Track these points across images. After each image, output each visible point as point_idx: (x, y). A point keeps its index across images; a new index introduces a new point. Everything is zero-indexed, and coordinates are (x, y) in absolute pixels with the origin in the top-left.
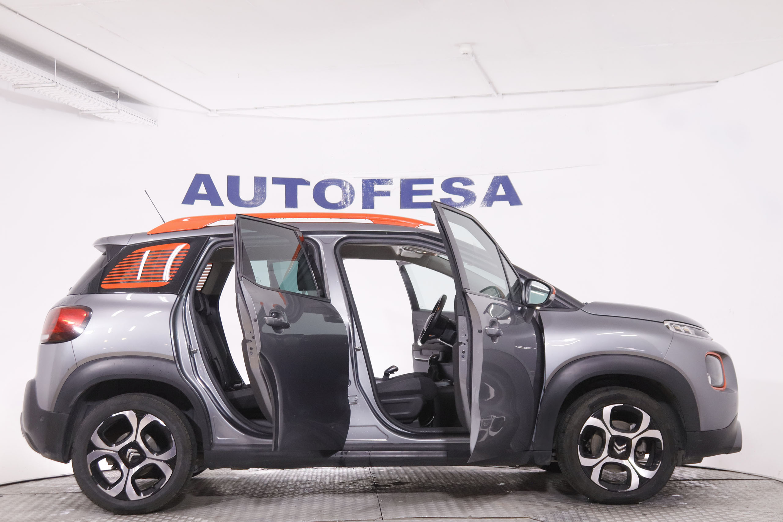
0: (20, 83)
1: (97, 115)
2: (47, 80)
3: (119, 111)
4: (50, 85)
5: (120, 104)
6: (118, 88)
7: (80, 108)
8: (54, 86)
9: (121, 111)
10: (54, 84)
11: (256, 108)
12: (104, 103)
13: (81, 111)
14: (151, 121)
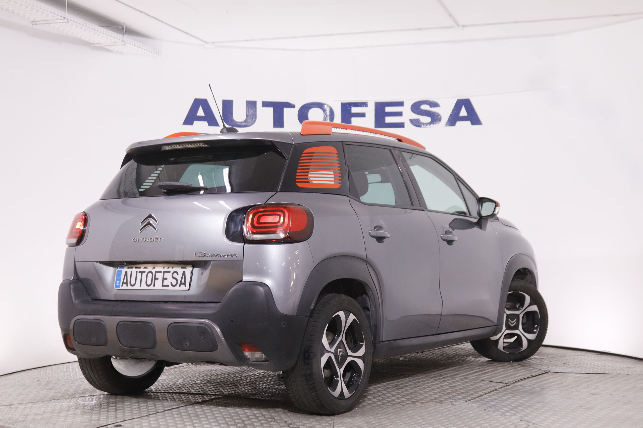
0: (37, 20)
1: (107, 47)
2: (59, 17)
3: (125, 44)
4: (62, 21)
5: (127, 38)
6: (124, 23)
7: (91, 42)
8: (66, 22)
9: (127, 44)
10: (66, 20)
11: (247, 41)
12: (112, 36)
13: (93, 44)
14: (155, 52)
